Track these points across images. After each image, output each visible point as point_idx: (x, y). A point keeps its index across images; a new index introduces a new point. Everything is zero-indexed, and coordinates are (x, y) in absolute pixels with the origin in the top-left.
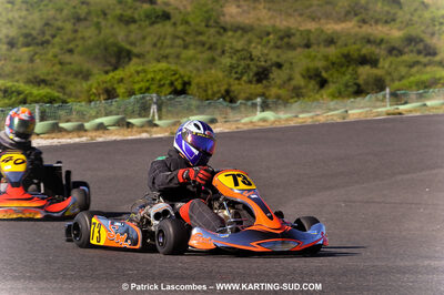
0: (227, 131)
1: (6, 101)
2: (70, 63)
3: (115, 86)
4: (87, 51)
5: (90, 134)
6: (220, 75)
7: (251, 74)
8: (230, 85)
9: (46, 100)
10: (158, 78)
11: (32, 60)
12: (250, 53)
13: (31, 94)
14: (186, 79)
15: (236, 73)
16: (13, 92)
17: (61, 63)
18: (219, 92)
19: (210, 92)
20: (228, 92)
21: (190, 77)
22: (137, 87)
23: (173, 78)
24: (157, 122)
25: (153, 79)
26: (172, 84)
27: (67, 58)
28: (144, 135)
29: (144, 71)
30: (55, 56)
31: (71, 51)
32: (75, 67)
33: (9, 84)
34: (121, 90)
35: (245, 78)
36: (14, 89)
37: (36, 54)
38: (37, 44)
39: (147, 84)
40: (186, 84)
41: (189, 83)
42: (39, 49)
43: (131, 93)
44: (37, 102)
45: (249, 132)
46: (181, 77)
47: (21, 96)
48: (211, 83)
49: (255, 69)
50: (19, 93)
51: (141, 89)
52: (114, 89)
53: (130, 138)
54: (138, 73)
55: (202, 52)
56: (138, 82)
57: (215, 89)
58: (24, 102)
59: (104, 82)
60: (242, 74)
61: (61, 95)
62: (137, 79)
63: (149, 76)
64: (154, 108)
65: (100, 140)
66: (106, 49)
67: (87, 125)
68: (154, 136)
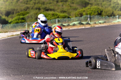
0: (107, 25)
1: (53, 17)
2: (73, 6)
3: (83, 12)
4: (77, 3)
5: (69, 27)
6: (111, 9)
7: (119, 9)
8: (113, 11)
9: (64, 17)
10: (94, 10)
11: (63, 6)
12: (118, 3)
13: (60, 15)
14: (101, 10)
15: (115, 8)
16: (55, 15)
17: (71, 6)
18: (110, 13)
19: (108, 13)
20: (113, 13)
21: (102, 10)
22: (88, 13)
23: (98, 10)
24: (90, 23)
25: (93, 10)
26: (98, 11)
27: (72, 5)
28: (84, 27)
29: (90, 8)
30: (69, 4)
31: (73, 3)
32: (74, 7)
33: (54, 13)
34: (84, 13)
35: (117, 10)
36: (55, 14)
37: (64, 4)
38: (64, 2)
39: (91, 12)
40: (101, 12)
41: (102, 11)
42: (64, 3)
43: (87, 14)
44: (61, 17)
45: (112, 26)
46: (100, 10)
47: (57, 16)
48: (108, 11)
49: (120, 7)
50: (57, 15)
51: (89, 13)
52: (82, 13)
53: (79, 28)
54: (89, 9)
55: (108, 3)
56: (89, 11)
57: (109, 12)
58: (58, 17)
59: (80, 11)
60: (117, 8)
61: (68, 15)
62: (88, 10)
63: (92, 10)
64: (89, 19)
65: (71, 29)
66: (82, 2)
67: (71, 24)
68: (86, 27)
